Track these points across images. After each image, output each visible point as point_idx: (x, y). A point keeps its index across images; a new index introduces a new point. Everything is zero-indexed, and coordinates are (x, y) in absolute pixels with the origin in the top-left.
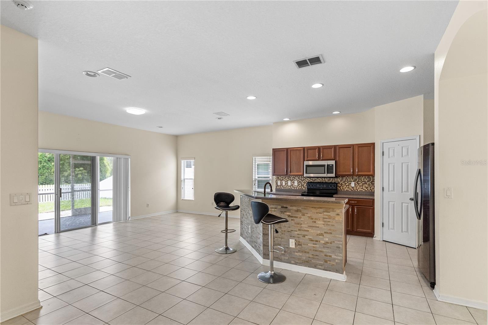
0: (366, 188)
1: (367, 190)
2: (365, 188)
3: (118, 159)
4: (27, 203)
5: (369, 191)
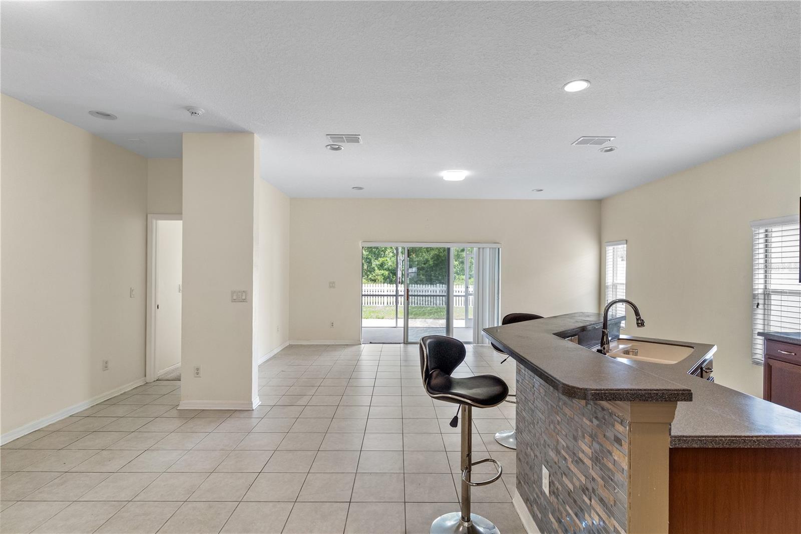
3: (481, 250)
4: (244, 301)
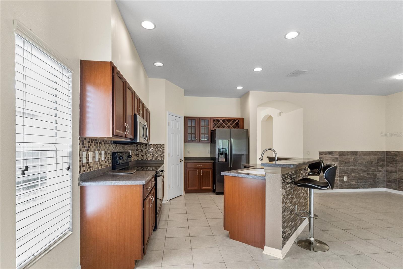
0: (143, 157)
1: (143, 158)
2: (141, 157)
5: (145, 159)
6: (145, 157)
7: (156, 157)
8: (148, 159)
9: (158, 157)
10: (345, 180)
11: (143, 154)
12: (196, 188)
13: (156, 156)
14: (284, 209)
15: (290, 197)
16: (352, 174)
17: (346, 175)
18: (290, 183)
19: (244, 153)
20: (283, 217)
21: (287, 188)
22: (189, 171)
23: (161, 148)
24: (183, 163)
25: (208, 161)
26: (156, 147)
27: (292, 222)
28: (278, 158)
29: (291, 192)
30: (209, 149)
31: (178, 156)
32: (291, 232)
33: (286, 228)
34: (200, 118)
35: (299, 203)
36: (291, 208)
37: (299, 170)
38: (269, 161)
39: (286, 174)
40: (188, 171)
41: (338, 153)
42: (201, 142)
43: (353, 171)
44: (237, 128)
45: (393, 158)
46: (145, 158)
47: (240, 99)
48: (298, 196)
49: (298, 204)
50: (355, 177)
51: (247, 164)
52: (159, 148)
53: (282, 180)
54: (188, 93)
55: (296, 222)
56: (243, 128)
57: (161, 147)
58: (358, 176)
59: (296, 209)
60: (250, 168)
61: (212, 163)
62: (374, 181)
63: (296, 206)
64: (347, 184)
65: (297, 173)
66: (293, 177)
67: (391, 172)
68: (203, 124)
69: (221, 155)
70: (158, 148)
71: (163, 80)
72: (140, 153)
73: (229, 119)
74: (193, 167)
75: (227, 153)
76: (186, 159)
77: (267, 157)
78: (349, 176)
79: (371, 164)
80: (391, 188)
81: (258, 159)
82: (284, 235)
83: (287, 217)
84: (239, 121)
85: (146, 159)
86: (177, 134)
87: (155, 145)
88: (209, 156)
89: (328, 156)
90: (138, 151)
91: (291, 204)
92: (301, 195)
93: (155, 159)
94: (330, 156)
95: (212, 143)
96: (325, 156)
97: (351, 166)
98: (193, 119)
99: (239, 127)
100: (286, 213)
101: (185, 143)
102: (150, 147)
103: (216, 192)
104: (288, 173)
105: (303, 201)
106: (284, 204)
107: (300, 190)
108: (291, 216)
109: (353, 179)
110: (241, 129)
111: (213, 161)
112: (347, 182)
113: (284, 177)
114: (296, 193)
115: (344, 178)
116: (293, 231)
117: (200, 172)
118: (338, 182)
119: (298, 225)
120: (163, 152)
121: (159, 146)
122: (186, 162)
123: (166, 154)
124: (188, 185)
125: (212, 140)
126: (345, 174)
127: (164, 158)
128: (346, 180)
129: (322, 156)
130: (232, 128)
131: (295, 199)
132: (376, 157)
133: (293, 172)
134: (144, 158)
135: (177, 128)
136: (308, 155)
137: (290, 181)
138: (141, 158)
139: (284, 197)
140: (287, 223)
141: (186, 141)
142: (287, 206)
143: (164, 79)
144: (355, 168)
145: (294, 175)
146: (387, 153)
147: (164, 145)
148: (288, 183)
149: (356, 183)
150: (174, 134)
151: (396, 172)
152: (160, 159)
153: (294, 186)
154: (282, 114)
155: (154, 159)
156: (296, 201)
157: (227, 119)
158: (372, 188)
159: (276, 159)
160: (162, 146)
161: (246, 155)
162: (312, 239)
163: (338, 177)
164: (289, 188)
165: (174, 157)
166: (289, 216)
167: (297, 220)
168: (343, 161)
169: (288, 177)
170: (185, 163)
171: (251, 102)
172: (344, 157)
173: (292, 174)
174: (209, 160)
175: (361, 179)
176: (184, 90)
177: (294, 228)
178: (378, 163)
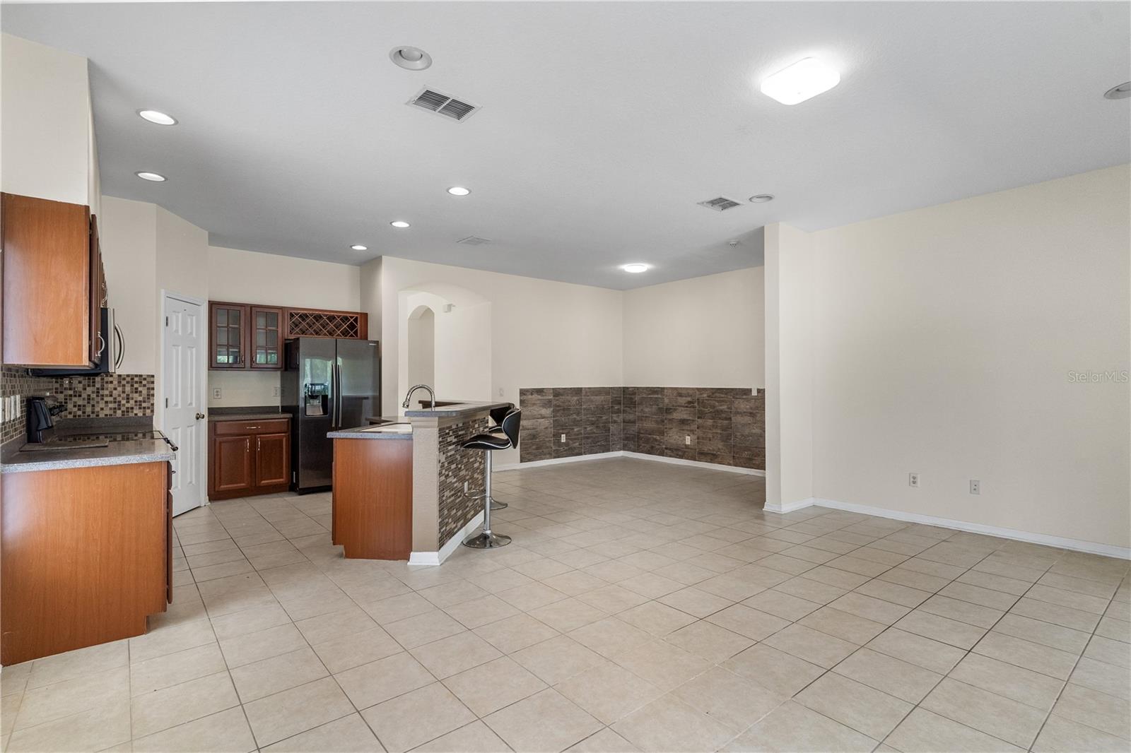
6: (89, 409)
7: (128, 408)
8: (98, 416)
9: (132, 408)
10: (562, 441)
11: (80, 402)
12: (243, 484)
13: (128, 405)
14: (443, 487)
15: (453, 466)
16: (573, 429)
17: (564, 431)
18: (454, 444)
19: (369, 393)
20: (441, 498)
21: (448, 452)
22: (220, 443)
23: (145, 386)
24: (204, 423)
25: (275, 416)
26: (128, 382)
27: (458, 510)
28: (436, 402)
29: (457, 459)
30: (278, 384)
31: (191, 404)
32: (456, 526)
33: (446, 518)
34: (253, 308)
35: (470, 479)
36: (455, 485)
37: (471, 423)
38: (423, 408)
39: (448, 428)
40: (217, 444)
41: (552, 391)
42: (254, 367)
43: (576, 423)
44: (352, 336)
45: (631, 398)
46: (87, 414)
47: (359, 267)
48: (469, 466)
49: (470, 481)
50: (578, 435)
51: (377, 418)
52: (136, 386)
53: (439, 437)
54: (216, 239)
55: (465, 511)
56: (366, 338)
57: (144, 382)
58: (582, 432)
59: (466, 490)
60: (383, 424)
61: (286, 420)
62: (607, 440)
63: (466, 484)
64: (566, 448)
65: (466, 427)
66: (460, 433)
67: (630, 422)
68: (260, 322)
69: (311, 401)
70: (132, 386)
71: (153, 206)
72: (71, 399)
73: (332, 314)
74: (236, 432)
75: (327, 396)
76: (212, 411)
77: (420, 402)
78: (569, 432)
79: (602, 409)
80: (629, 450)
81: (400, 405)
82: (444, 529)
83: (449, 501)
84: (356, 320)
85: (93, 416)
86: (189, 347)
87: (123, 377)
88: (276, 401)
89: (536, 396)
90: (61, 392)
91: (455, 479)
92: (476, 465)
93: (123, 415)
94: (540, 397)
95: (286, 370)
96: (530, 397)
97: (572, 414)
98: (232, 308)
99: (356, 333)
100: (447, 493)
101: (209, 370)
102: (107, 382)
103: (300, 489)
104: (451, 427)
105: (480, 477)
106: (443, 478)
107: (472, 457)
108: (456, 499)
109: (575, 439)
110: (361, 339)
111: (290, 415)
112: (566, 444)
113: (443, 433)
114: (465, 460)
115: (561, 437)
116: (459, 526)
117: (253, 444)
118: (552, 445)
119: (469, 516)
120: (148, 395)
121: (136, 379)
122: (213, 419)
123: (159, 401)
124: (217, 479)
125: (289, 364)
126: (563, 429)
127: (152, 411)
128: (564, 441)
129: (525, 397)
130: (338, 335)
131: (464, 471)
132: (609, 397)
133: (461, 425)
134: (84, 413)
135: (189, 331)
136: (501, 395)
137: (454, 440)
138: (75, 412)
139: (444, 466)
140: (448, 510)
141: (213, 366)
142: (449, 480)
143: (155, 205)
144: (578, 418)
145: (462, 430)
146: (625, 389)
147: (153, 376)
148: (450, 444)
149: (580, 445)
150: (180, 347)
151: (634, 422)
152: (140, 414)
153: (462, 448)
154: (452, 308)
155: (119, 413)
156: (465, 476)
157: (326, 313)
158: (603, 452)
159: (433, 404)
160: (145, 379)
161: (374, 398)
162: (488, 532)
163: (552, 435)
164: (453, 452)
165: (180, 407)
166: (453, 498)
167: (468, 509)
168: (559, 406)
169: (451, 434)
170: (208, 422)
171: (386, 280)
172: (562, 398)
173: (458, 429)
174: (278, 413)
175: (588, 438)
176: (207, 233)
177: (462, 521)
178: (612, 407)
